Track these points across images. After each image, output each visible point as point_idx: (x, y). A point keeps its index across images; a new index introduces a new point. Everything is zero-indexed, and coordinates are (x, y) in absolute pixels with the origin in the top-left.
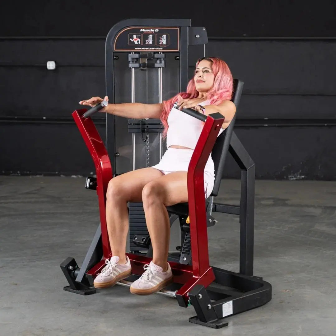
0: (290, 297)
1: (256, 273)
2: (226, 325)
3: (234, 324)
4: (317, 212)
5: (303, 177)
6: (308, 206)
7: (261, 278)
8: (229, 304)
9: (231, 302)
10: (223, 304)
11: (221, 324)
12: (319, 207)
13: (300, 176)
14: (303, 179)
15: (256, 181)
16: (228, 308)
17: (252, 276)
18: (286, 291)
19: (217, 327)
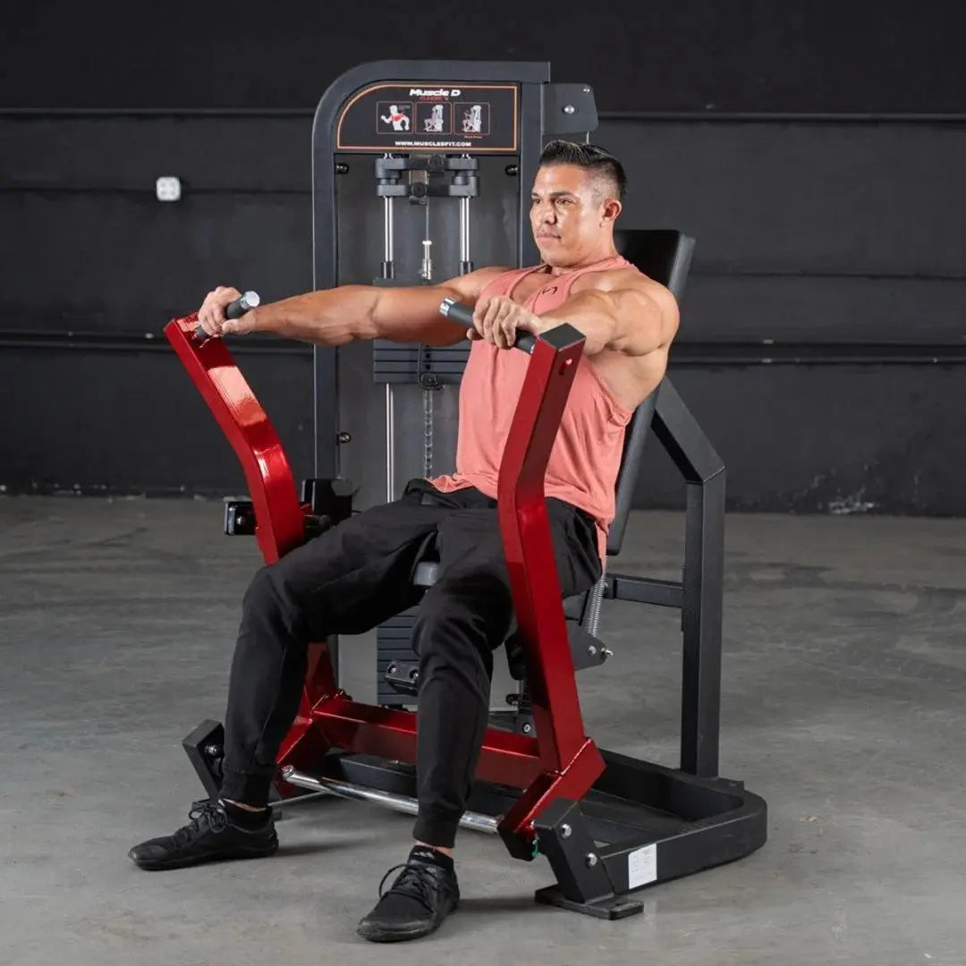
0: (819, 836)
1: (726, 771)
2: (638, 910)
3: (661, 908)
4: (905, 603)
5: (870, 505)
6: (880, 587)
7: (741, 784)
8: (646, 853)
9: (653, 847)
10: (629, 853)
11: (626, 906)
12: (912, 589)
13: (862, 502)
14: (870, 511)
15: (728, 517)
16: (643, 865)
17: (715, 779)
18: (807, 819)
19: (614, 916)
